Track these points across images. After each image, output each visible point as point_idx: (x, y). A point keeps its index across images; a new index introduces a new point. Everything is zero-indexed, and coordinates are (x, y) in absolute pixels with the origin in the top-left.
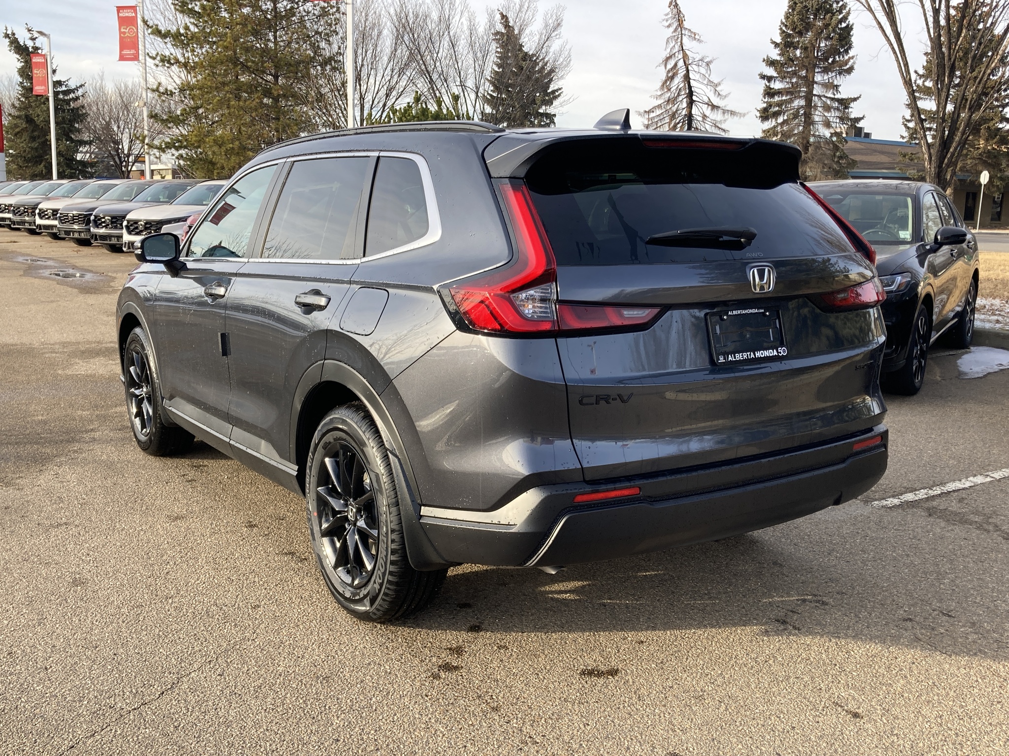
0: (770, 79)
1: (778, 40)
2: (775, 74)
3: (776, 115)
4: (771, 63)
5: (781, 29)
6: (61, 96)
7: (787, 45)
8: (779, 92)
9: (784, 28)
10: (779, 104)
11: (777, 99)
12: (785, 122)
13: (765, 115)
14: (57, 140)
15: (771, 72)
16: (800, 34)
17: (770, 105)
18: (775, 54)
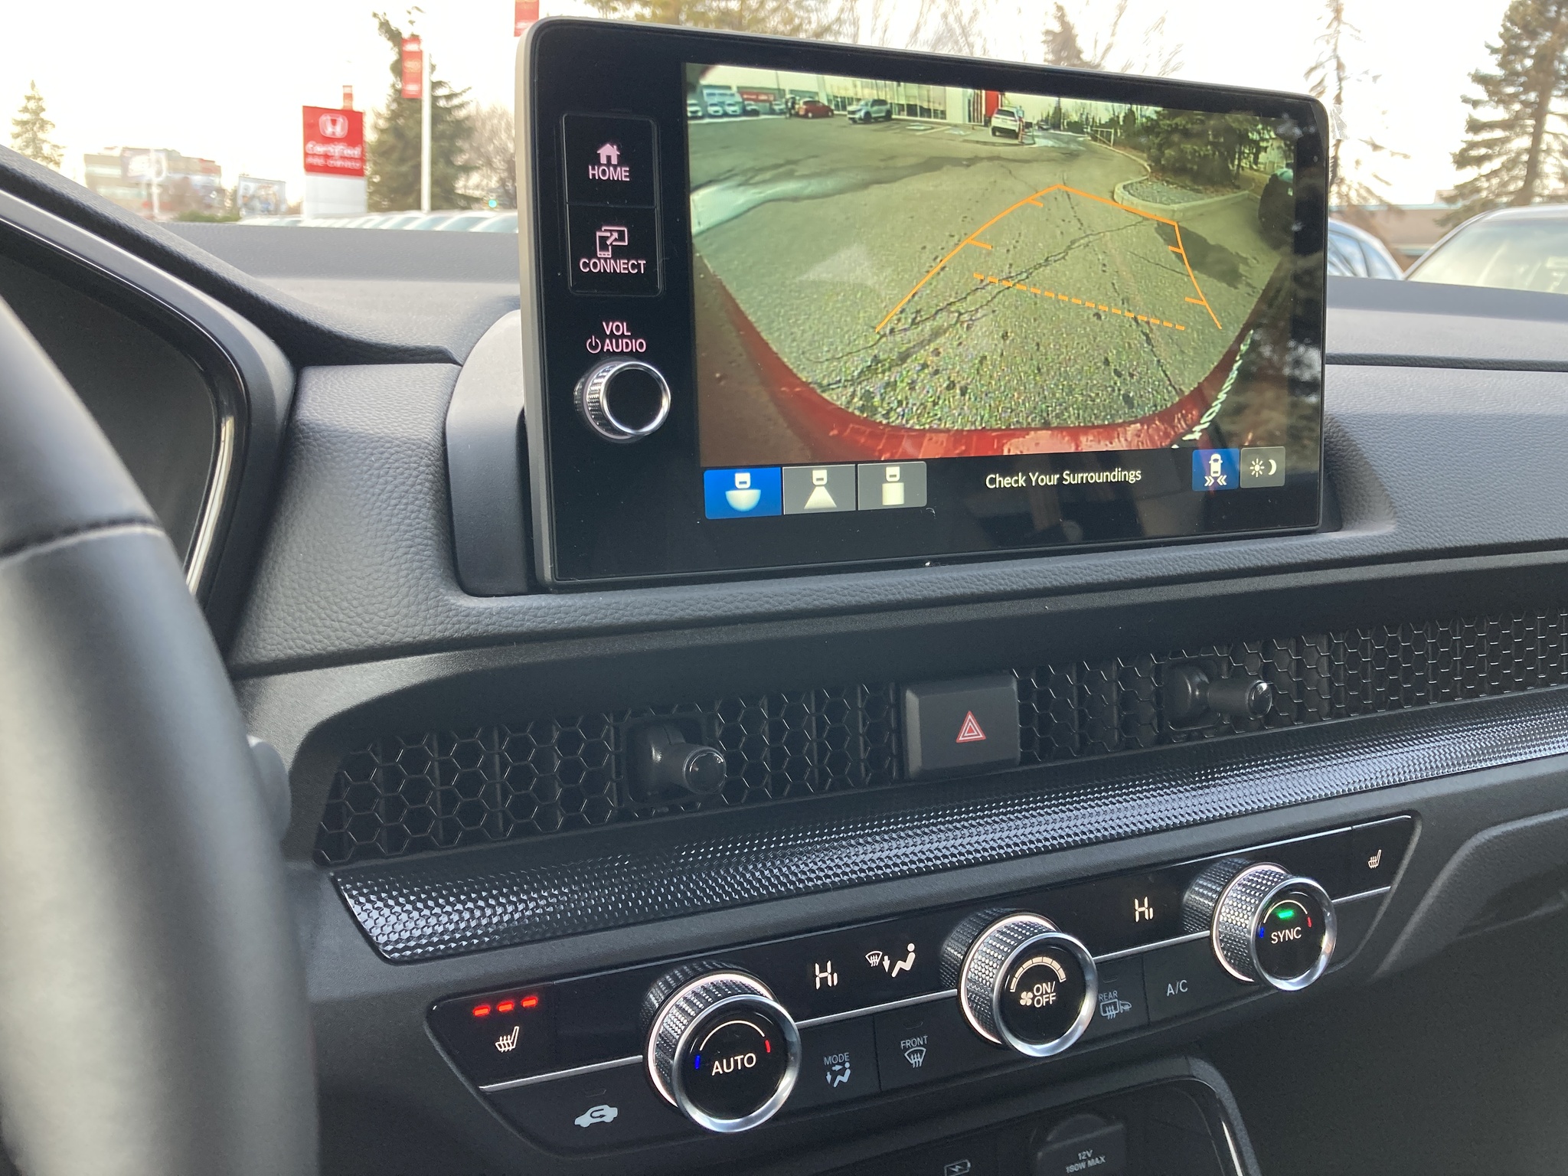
0: (1475, 104)
1: (1499, 43)
2: (1484, 96)
3: (1479, 161)
4: (1481, 79)
5: (1503, 26)
6: (442, 103)
7: (1510, 51)
8: (1491, 126)
9: (1509, 24)
10: (1489, 144)
11: (1485, 135)
12: (1494, 173)
13: (1462, 160)
14: (434, 162)
15: (1479, 92)
16: (1532, 34)
17: (1473, 145)
18: (1492, 67)
